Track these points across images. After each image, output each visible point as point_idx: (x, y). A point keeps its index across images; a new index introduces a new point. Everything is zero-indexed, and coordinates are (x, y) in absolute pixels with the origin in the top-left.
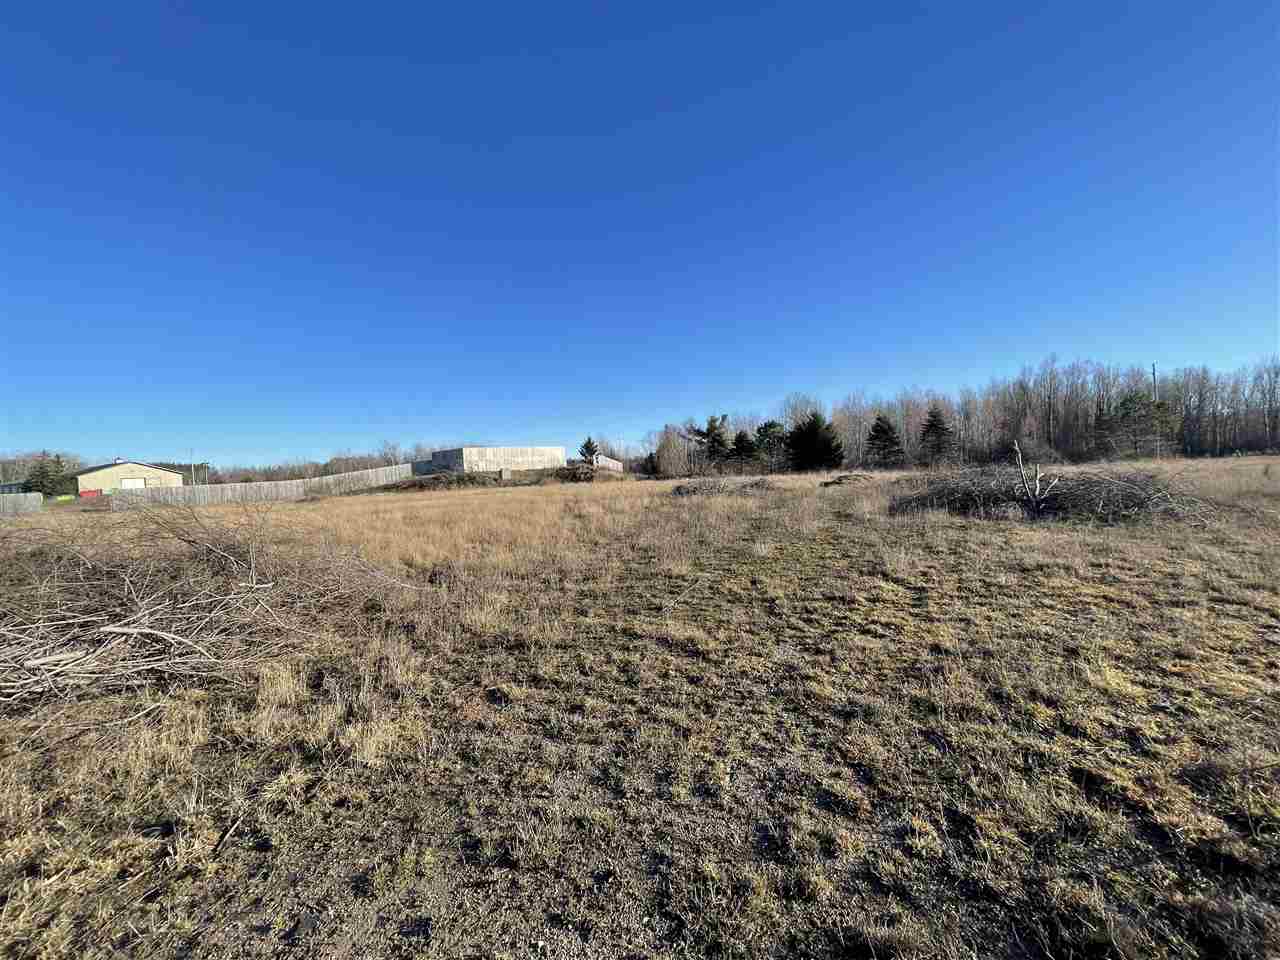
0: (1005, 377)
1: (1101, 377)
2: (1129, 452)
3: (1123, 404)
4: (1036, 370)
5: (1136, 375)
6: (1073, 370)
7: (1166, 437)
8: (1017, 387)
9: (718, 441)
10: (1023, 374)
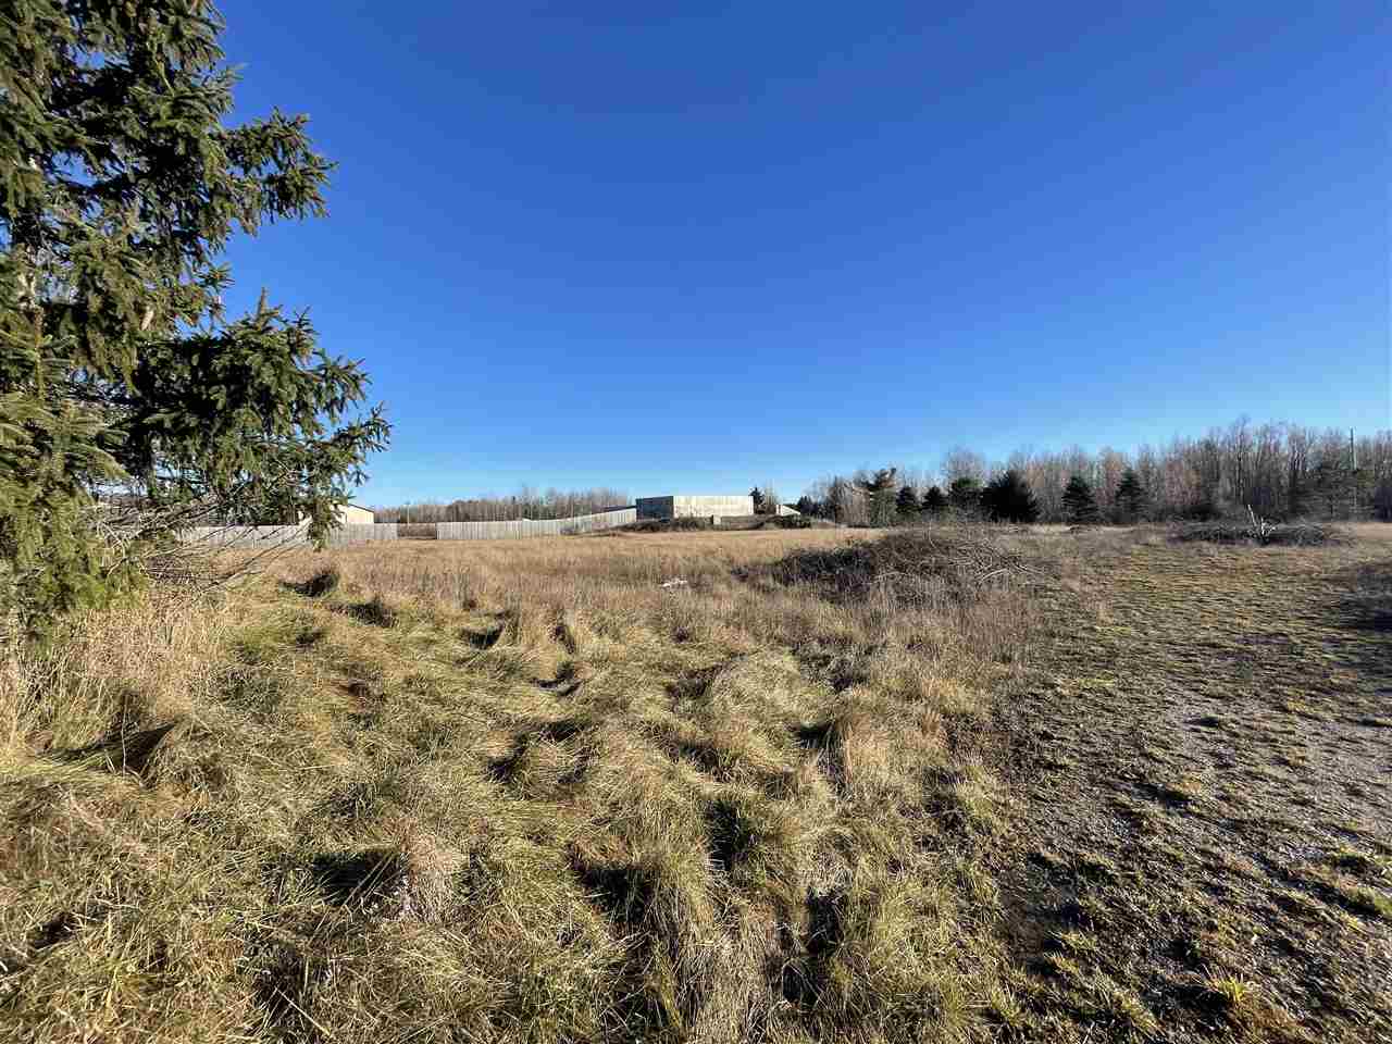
0: (1189, 437)
1: (1296, 440)
2: (1324, 515)
3: (1319, 469)
4: (1225, 429)
5: (1334, 439)
6: (1266, 431)
7: (1362, 502)
8: (1203, 447)
9: (907, 494)
10: (1211, 434)
